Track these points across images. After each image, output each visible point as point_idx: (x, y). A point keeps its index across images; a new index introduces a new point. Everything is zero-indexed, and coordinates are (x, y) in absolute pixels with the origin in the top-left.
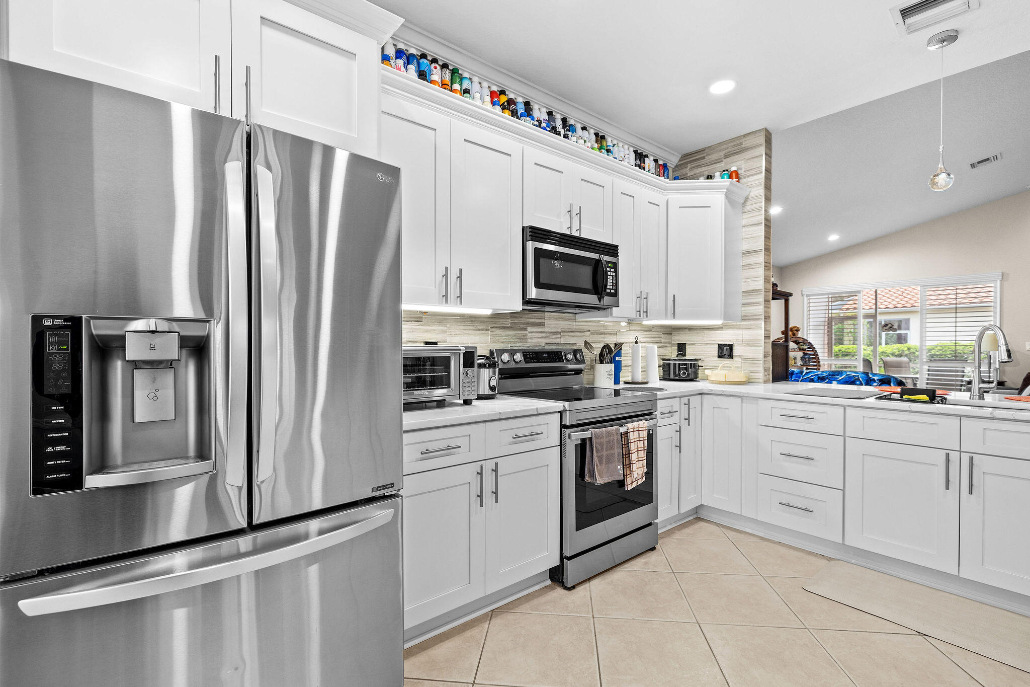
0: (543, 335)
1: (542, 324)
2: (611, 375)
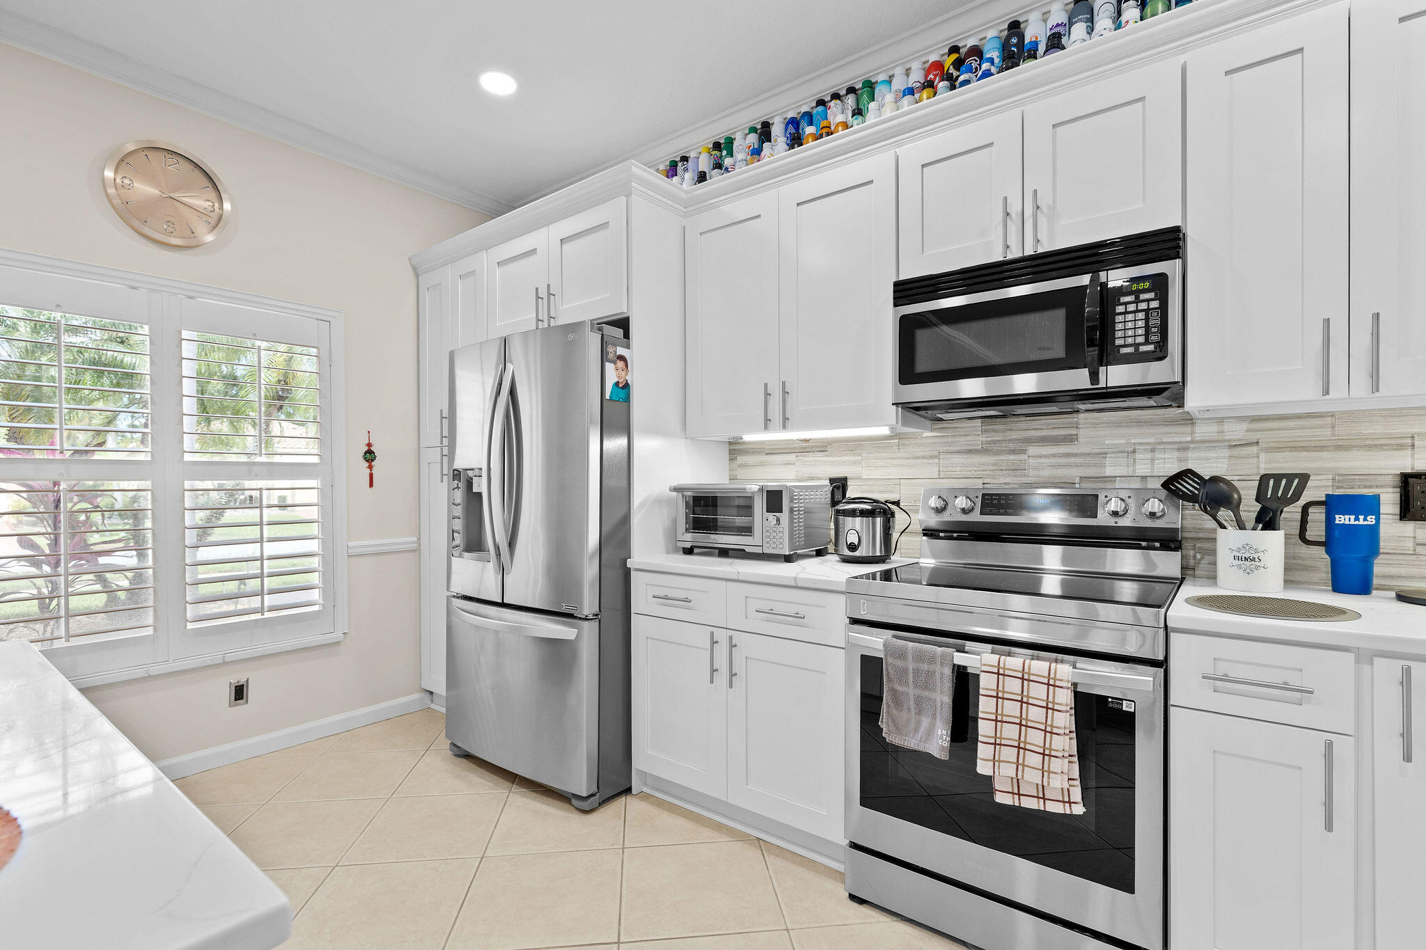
0: (1073, 460)
1: (1071, 439)
2: (1248, 560)
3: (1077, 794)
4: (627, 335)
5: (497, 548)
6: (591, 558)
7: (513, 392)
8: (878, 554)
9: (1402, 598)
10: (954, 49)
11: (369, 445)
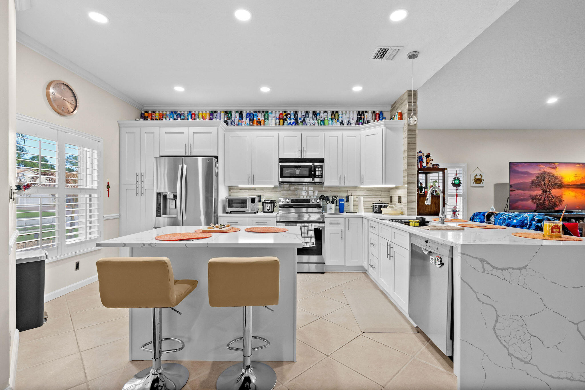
2: (331, 208)
3: (314, 243)
4: (217, 160)
9: (347, 213)
11: (108, 183)
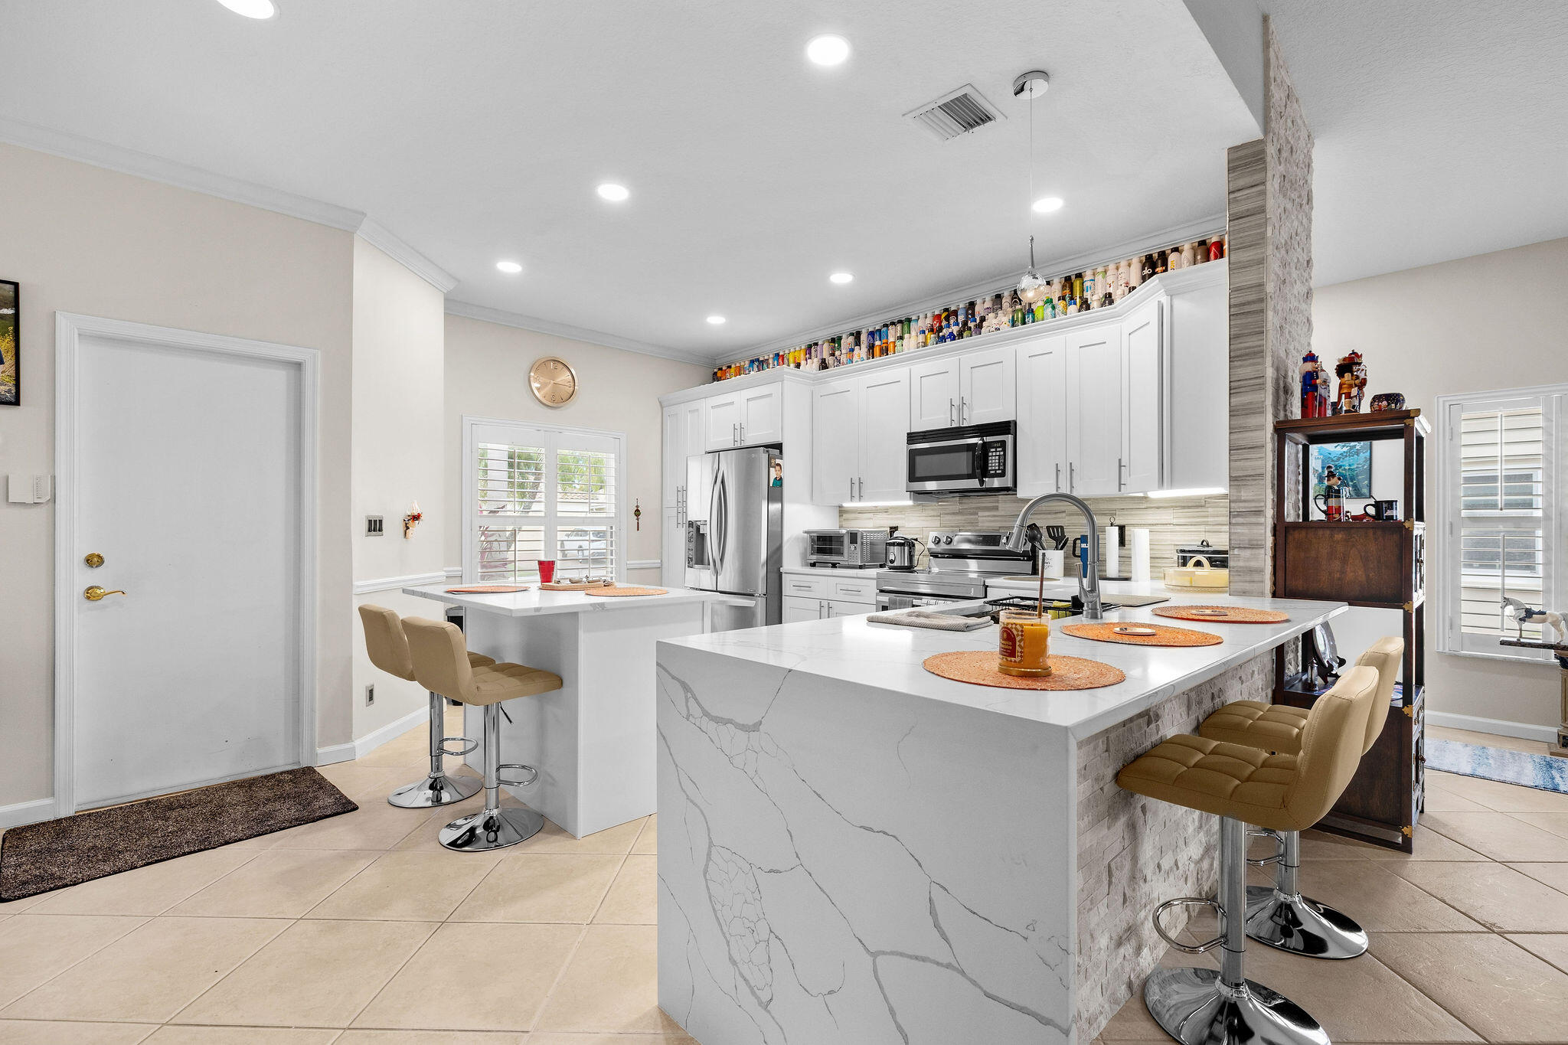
1: (996, 508)
2: (1046, 563)
4: (781, 452)
5: (714, 562)
6: (763, 565)
7: (723, 482)
8: (906, 565)
10: (946, 310)
11: (637, 506)
